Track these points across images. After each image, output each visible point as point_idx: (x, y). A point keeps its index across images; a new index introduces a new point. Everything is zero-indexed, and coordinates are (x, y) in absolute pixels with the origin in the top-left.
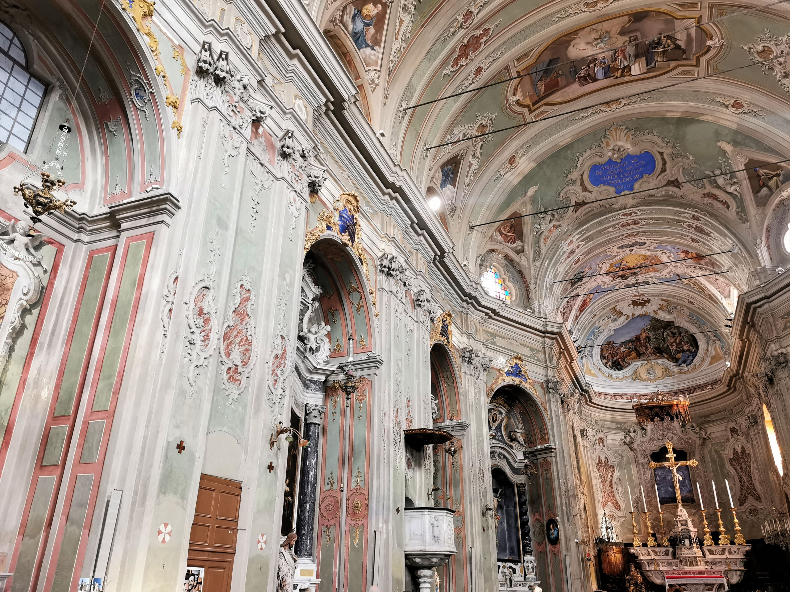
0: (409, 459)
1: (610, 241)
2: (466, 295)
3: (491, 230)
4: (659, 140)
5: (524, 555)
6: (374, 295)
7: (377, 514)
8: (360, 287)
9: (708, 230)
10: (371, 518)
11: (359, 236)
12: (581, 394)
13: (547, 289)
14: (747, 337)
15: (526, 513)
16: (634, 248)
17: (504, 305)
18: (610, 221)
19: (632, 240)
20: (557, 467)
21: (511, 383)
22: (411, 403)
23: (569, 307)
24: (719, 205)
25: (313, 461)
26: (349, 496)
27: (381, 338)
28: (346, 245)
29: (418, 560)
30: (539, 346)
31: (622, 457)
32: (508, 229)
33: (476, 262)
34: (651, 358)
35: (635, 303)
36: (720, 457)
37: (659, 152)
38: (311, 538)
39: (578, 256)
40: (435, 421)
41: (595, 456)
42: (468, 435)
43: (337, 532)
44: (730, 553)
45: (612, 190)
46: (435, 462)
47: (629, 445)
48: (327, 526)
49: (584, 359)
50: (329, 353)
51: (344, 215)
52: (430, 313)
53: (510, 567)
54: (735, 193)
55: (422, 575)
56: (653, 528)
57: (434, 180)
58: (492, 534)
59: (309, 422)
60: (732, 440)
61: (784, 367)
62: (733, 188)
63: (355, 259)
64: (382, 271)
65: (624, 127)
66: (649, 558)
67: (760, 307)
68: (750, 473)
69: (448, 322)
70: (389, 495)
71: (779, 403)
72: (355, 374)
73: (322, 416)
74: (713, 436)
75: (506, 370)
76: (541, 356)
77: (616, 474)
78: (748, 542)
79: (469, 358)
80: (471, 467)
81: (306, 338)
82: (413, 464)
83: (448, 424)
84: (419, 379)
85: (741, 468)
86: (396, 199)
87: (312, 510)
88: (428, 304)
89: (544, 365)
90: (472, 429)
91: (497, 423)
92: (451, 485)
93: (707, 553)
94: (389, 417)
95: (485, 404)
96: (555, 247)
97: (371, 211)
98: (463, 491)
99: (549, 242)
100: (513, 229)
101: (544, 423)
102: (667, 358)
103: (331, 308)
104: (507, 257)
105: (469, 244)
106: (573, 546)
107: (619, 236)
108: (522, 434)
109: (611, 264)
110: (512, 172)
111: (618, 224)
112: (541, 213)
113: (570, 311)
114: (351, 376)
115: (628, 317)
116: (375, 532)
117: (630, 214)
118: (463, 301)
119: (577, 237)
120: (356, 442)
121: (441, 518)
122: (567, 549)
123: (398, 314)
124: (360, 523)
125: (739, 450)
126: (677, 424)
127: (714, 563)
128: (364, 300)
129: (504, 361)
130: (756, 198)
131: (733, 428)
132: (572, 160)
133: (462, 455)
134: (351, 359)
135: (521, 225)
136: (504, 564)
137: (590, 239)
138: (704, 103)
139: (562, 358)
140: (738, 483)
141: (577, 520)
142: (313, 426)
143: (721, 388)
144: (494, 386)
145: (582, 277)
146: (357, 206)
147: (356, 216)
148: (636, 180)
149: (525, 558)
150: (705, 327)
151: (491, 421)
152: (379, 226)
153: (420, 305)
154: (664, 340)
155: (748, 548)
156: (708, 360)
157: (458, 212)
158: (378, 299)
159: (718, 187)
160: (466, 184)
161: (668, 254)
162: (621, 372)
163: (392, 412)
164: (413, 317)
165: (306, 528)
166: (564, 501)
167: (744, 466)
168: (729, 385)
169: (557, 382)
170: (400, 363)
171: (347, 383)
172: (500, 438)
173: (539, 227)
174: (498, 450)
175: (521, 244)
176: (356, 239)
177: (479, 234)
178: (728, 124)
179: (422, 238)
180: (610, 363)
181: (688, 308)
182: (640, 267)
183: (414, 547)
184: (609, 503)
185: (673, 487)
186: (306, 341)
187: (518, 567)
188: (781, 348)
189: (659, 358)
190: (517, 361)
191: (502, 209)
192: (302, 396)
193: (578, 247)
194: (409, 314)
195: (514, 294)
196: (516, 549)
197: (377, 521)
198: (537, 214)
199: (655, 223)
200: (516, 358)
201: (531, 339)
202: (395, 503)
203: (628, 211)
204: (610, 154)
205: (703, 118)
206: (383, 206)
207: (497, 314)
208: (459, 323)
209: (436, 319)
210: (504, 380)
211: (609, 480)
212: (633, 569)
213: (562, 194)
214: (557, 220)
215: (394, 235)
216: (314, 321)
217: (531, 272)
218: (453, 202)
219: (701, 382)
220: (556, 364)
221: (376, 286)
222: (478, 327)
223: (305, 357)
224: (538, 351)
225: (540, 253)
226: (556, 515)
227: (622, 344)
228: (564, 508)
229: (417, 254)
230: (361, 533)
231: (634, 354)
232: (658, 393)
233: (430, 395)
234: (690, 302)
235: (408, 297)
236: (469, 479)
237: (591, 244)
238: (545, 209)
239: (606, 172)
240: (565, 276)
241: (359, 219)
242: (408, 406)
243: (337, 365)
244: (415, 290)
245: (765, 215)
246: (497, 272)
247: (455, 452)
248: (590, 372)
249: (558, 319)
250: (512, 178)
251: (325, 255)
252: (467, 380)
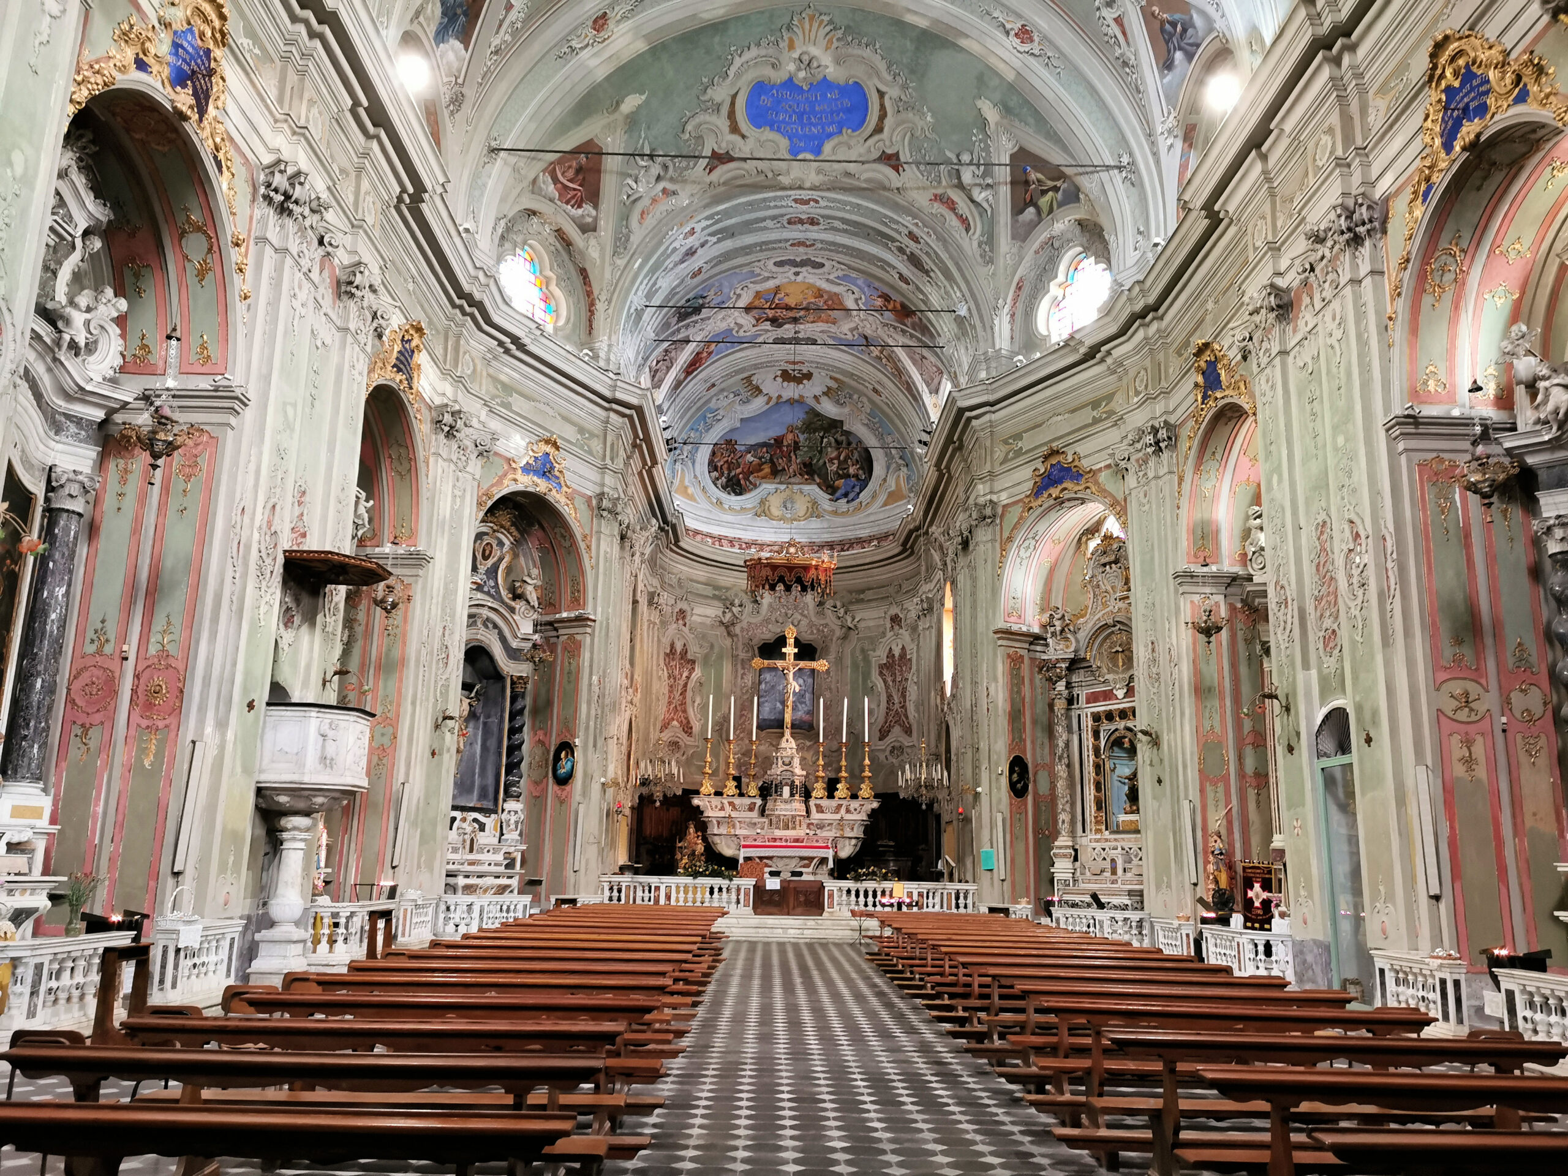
0: (288, 609)
1: (763, 246)
2: (461, 294)
3: (535, 168)
4: (882, 66)
5: (504, 801)
6: (243, 249)
7: (202, 709)
8: (210, 223)
9: (928, 263)
10: (188, 716)
11: (220, 104)
12: (661, 529)
13: (629, 316)
14: (948, 467)
15: (520, 730)
16: (804, 269)
17: (538, 333)
18: (770, 208)
19: (801, 253)
20: (592, 653)
21: (530, 489)
22: (306, 499)
23: (667, 359)
24: (955, 222)
25: (60, 591)
26: (140, 668)
27: (249, 348)
28: (185, 118)
29: (283, 799)
30: (595, 426)
31: (712, 646)
32: (571, 173)
33: (494, 228)
34: (792, 480)
35: (786, 376)
36: (866, 660)
37: (878, 91)
38: (44, 746)
39: (700, 263)
40: (361, 543)
41: (666, 641)
42: (426, 578)
43: (106, 737)
44: (848, 811)
45: (784, 143)
46: (349, 623)
47: (727, 627)
48: (83, 725)
49: (678, 466)
50: (119, 361)
51: (185, 44)
52: (375, 316)
53: (475, 820)
54: (985, 205)
55: (289, 826)
56: (738, 766)
57: (421, 19)
58: (449, 764)
59: (55, 505)
60: (889, 634)
61: (989, 525)
62: (983, 195)
63: (203, 154)
64: (268, 199)
65: (826, 18)
66: (722, 814)
67: (977, 417)
68: (904, 689)
69: (414, 344)
70: (233, 675)
71: (969, 582)
72: (176, 416)
73: (91, 499)
74: (862, 625)
75: (524, 462)
76: (596, 445)
77: (697, 673)
78: (876, 796)
79: (451, 427)
80: (424, 639)
81: (62, 317)
82: (297, 620)
83: (387, 550)
84: (331, 450)
85: (894, 681)
86: (322, 37)
87: (50, 689)
88: (372, 296)
89: (599, 462)
90: (437, 567)
91: (490, 562)
92: (379, 668)
93: (813, 809)
94: (252, 519)
95: (470, 521)
96: (659, 235)
97: (257, 51)
98: (401, 680)
99: (650, 221)
100: (580, 177)
101: (582, 572)
102: (819, 485)
103: (133, 261)
104: (560, 233)
105: (485, 185)
106: (596, 788)
107: (780, 241)
108: (536, 587)
109: (758, 293)
110: (596, 49)
111: (782, 216)
112: (642, 155)
113: (668, 369)
114: (167, 418)
115: (770, 399)
116: (194, 742)
117: (806, 202)
118: (454, 305)
119: (704, 223)
120: (168, 563)
121: (342, 724)
122: (585, 793)
123: (297, 304)
124: (161, 724)
125: (897, 652)
126: (810, 598)
127: (821, 827)
128: (216, 256)
129: (523, 444)
130: (1015, 222)
131: (897, 616)
132: (719, 58)
133: (410, 614)
134: (171, 383)
135: (597, 171)
136: (465, 814)
137: (728, 233)
138: (972, 12)
139: (637, 455)
140: (884, 704)
141: (610, 747)
142: (65, 515)
143: (892, 548)
144: (495, 490)
145: (702, 306)
146: (221, 32)
147: (217, 53)
148: (830, 136)
149: (506, 806)
150: (889, 439)
151: (479, 557)
152: (273, 93)
153: (352, 295)
154: (820, 452)
155: (875, 805)
156: (882, 498)
157: (466, 108)
158: (250, 260)
159: (960, 186)
160: (493, 49)
161: (856, 296)
162: (739, 498)
163: (259, 510)
164: (334, 317)
165: (32, 724)
166: (593, 712)
167: (899, 679)
168: (904, 544)
169: (618, 499)
170: (290, 411)
171: (154, 432)
172: (492, 591)
173: (634, 186)
174: (485, 613)
175: (594, 213)
176: (211, 108)
177: (508, 170)
178: (1001, 67)
179: (375, 145)
180: (724, 479)
181: (870, 400)
182: (807, 309)
183: (277, 774)
184: (675, 723)
185: (783, 703)
186: (60, 324)
187: (490, 821)
188: (991, 492)
189: (807, 482)
190: (549, 449)
191: (563, 127)
192: (41, 446)
193: (702, 246)
194: (324, 310)
195: (564, 312)
196: (491, 790)
197: (201, 722)
198: (633, 155)
199: (845, 231)
200: (547, 442)
201: (581, 409)
202: (245, 690)
203: (804, 195)
204: (792, 67)
205: (963, 43)
206: (288, 48)
207: (521, 347)
208: (439, 351)
209: (387, 332)
210: (515, 480)
211: (682, 683)
212: (692, 830)
213: (689, 127)
214: (672, 180)
215: (307, 120)
216: (86, 282)
217: (603, 276)
218: (460, 81)
219: (864, 533)
220: (622, 466)
221: (250, 231)
222: (479, 367)
223: (55, 360)
224: (592, 435)
225: (628, 240)
226: (574, 736)
227: (751, 449)
228: (592, 723)
229: (358, 177)
230: (162, 744)
231: (767, 469)
232: (790, 544)
233: (353, 489)
234: (875, 390)
235: (326, 273)
236: (418, 661)
237: (728, 244)
238: (653, 150)
239: (779, 102)
240: (668, 298)
241: (223, 62)
242: (300, 503)
243: (138, 391)
244: (342, 257)
245: (1021, 259)
246: (536, 260)
247: (394, 605)
248: (684, 491)
249: (642, 380)
250: (593, 63)
251: (128, 131)
252: (440, 471)
